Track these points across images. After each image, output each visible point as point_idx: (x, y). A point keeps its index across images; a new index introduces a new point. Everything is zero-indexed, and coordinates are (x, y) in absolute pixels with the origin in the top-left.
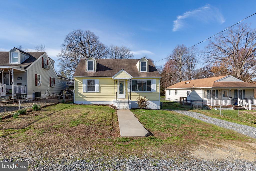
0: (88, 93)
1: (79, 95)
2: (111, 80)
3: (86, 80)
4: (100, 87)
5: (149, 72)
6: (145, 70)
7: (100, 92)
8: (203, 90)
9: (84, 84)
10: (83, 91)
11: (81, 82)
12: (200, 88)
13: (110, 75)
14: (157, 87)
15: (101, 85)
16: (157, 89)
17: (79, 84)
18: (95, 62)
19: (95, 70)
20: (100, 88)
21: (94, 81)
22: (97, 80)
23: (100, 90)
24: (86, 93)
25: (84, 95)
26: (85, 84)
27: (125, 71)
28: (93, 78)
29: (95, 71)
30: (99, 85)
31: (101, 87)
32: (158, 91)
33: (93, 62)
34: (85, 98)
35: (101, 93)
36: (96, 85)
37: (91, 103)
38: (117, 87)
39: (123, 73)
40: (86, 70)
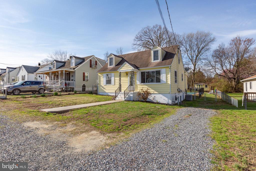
0: (107, 86)
1: (101, 87)
3: (105, 75)
4: (115, 80)
5: (162, 61)
7: (115, 85)
9: (104, 78)
10: (103, 84)
11: (102, 76)
14: (167, 77)
16: (167, 79)
17: (101, 78)
19: (114, 65)
23: (115, 83)
24: (106, 85)
25: (104, 87)
28: (110, 72)
30: (114, 78)
33: (113, 58)
34: (105, 90)
35: (116, 85)
36: (112, 78)
38: (127, 80)
39: (126, 65)
40: (108, 66)
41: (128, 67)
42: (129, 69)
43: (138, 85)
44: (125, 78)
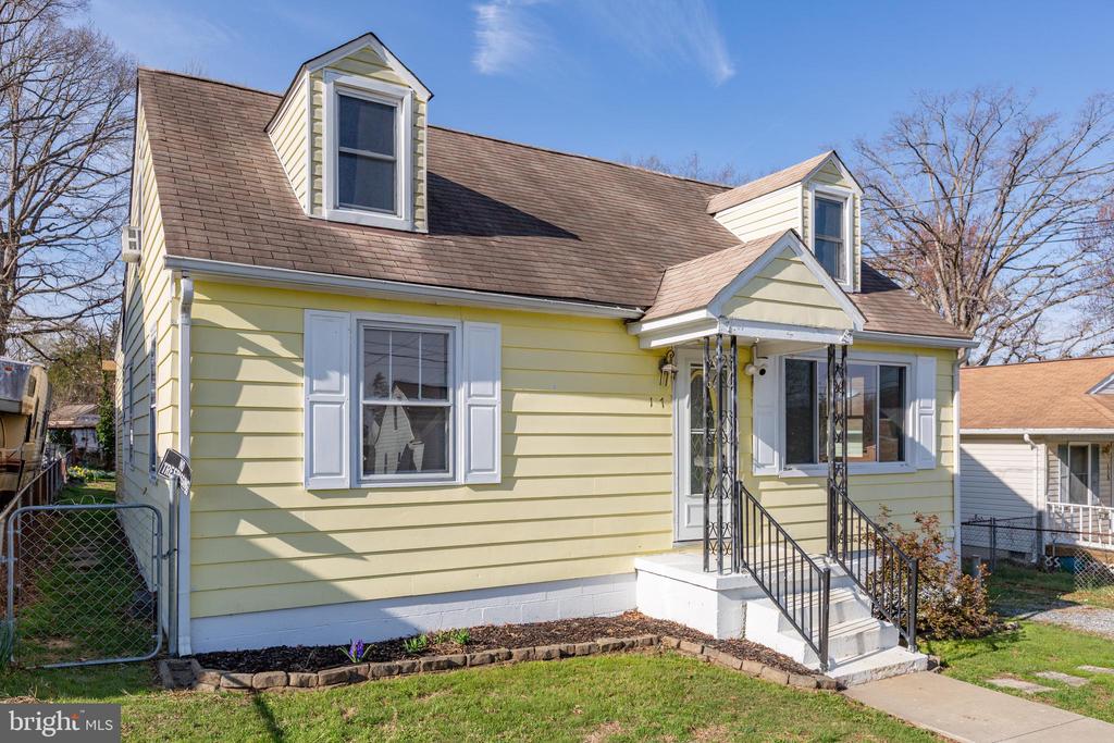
0: (373, 498)
1: (245, 528)
2: (613, 340)
3: (337, 329)
4: (509, 418)
5: (864, 291)
7: (508, 481)
8: (1042, 447)
9: (315, 372)
10: (298, 472)
11: (270, 343)
12: (1026, 432)
13: (610, 291)
14: (939, 424)
15: (521, 401)
16: (939, 440)
17: (250, 370)
18: (416, 113)
19: (422, 213)
20: (509, 437)
21: (440, 344)
22: (476, 340)
23: (509, 459)
24: (355, 490)
25: (320, 521)
26: (335, 375)
27: (804, 256)
28: (434, 306)
29: (422, 227)
30: (497, 398)
31: (522, 425)
32: (944, 462)
33: (392, 109)
34: (324, 568)
35: (521, 489)
36: (461, 393)
37: (405, 625)
38: (668, 425)
39: (790, 273)
40: (304, 203)
41: (813, 296)
42: (823, 319)
43: (763, 485)
44: (642, 406)
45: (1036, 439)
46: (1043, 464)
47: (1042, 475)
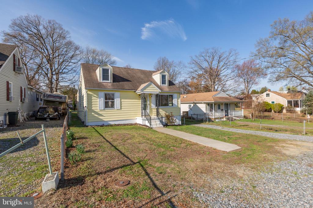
0: (106, 111)
1: (93, 113)
2: (133, 93)
3: (102, 94)
4: (121, 102)
5: (169, 86)
6: (165, 84)
7: (121, 109)
8: (205, 104)
9: (99, 98)
10: (98, 108)
11: (95, 95)
12: (203, 102)
13: (133, 88)
14: (178, 102)
15: (122, 100)
16: (178, 103)
17: (93, 98)
18: (111, 70)
19: (112, 80)
20: (121, 104)
21: (113, 95)
22: (117, 94)
23: (121, 106)
24: (104, 110)
25: (100, 113)
26: (102, 98)
27: (153, 84)
28: (112, 91)
29: (112, 82)
30: (120, 100)
31: (122, 103)
33: (108, 70)
34: (101, 117)
35: (122, 110)
36: (115, 100)
37: (109, 123)
38: (139, 103)
39: (151, 86)
40: (99, 80)
44: (137, 100)
45: (204, 103)
46: (205, 106)
47: (205, 108)
